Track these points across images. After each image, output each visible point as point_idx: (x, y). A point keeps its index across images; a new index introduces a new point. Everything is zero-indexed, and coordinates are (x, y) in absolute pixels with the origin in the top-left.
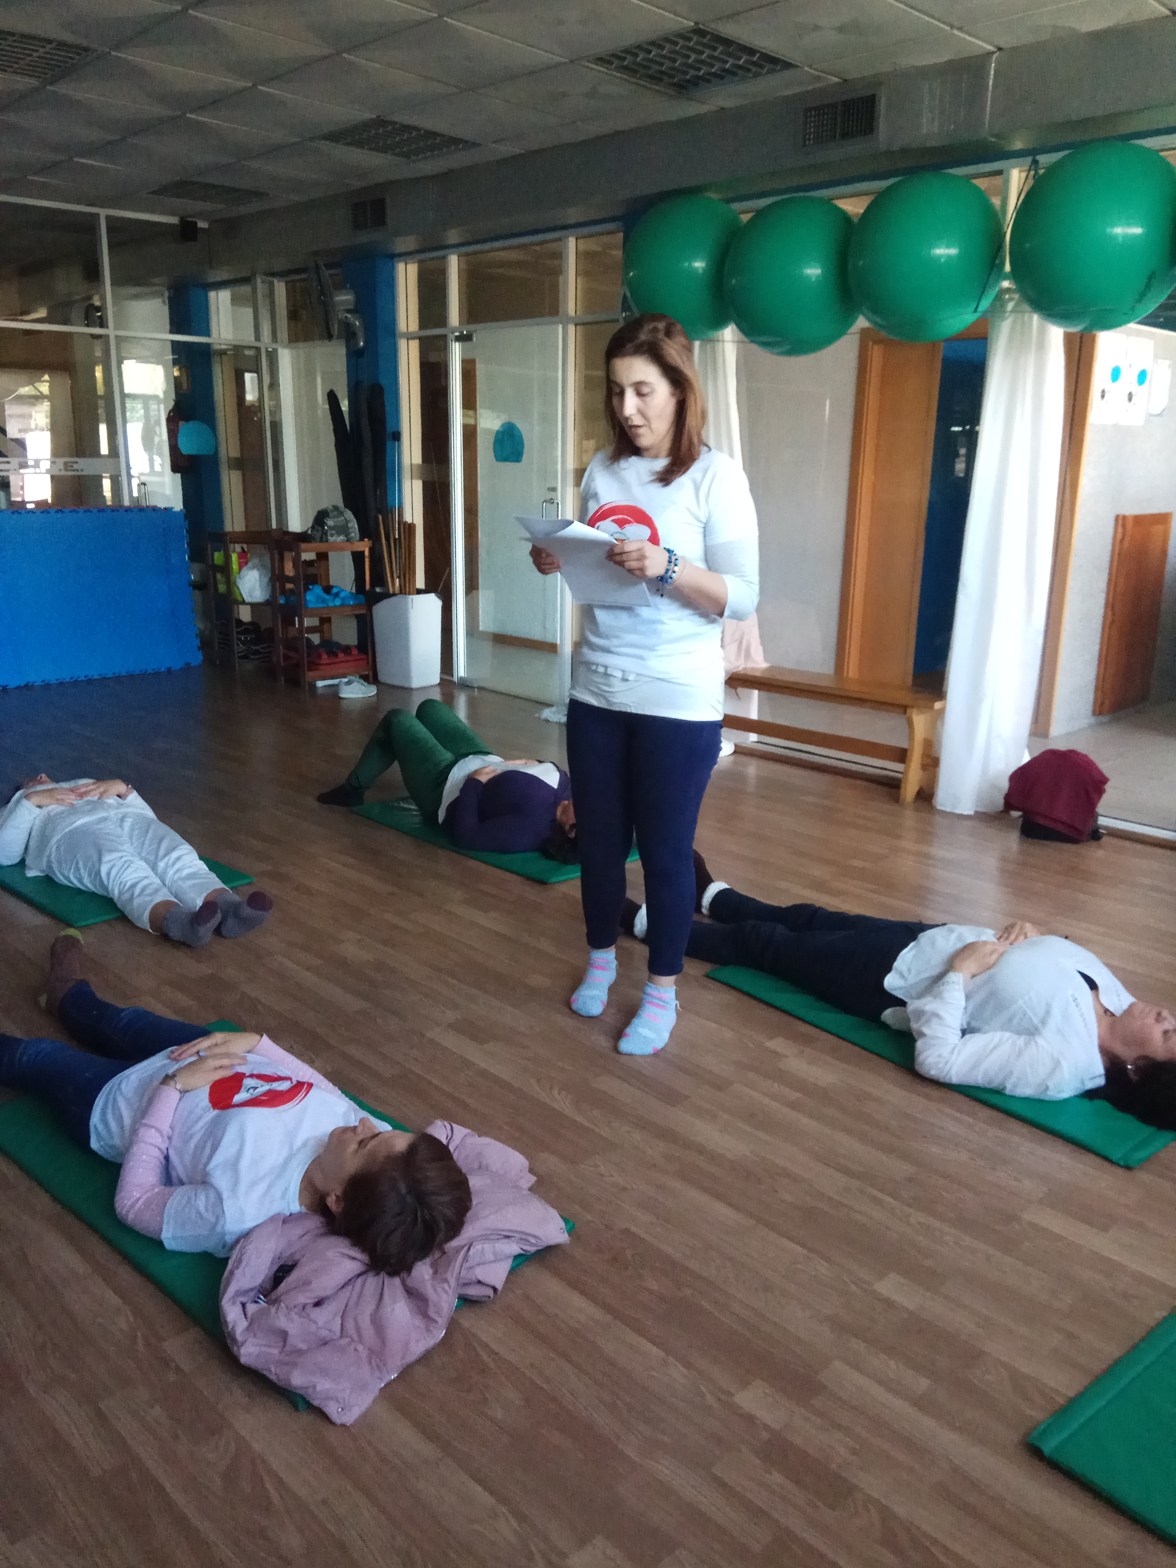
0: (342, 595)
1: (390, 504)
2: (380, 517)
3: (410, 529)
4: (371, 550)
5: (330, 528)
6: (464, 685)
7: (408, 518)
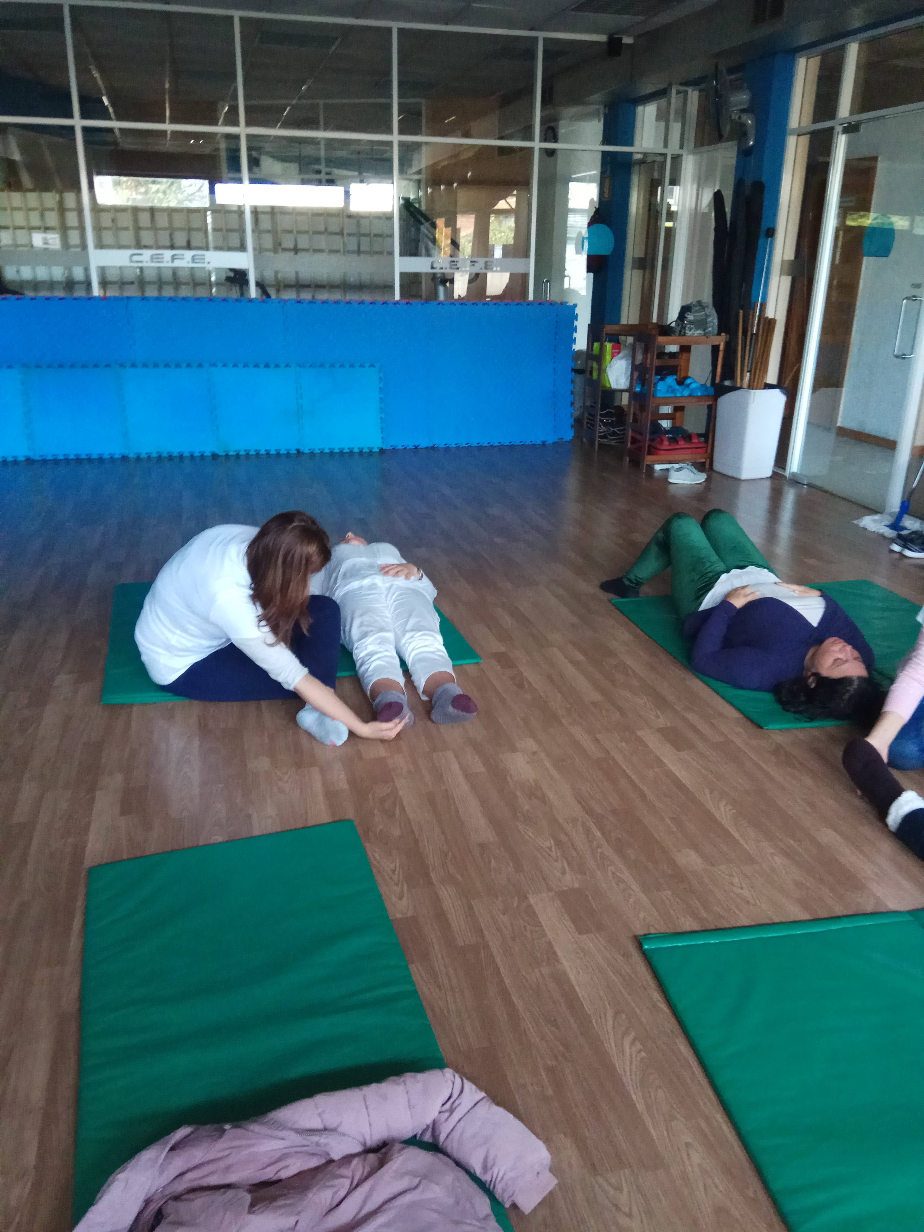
0: (693, 386)
1: (753, 300)
2: (741, 311)
3: (770, 324)
4: (728, 345)
5: (691, 322)
6: (795, 481)
7: (770, 313)
